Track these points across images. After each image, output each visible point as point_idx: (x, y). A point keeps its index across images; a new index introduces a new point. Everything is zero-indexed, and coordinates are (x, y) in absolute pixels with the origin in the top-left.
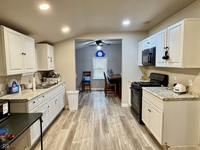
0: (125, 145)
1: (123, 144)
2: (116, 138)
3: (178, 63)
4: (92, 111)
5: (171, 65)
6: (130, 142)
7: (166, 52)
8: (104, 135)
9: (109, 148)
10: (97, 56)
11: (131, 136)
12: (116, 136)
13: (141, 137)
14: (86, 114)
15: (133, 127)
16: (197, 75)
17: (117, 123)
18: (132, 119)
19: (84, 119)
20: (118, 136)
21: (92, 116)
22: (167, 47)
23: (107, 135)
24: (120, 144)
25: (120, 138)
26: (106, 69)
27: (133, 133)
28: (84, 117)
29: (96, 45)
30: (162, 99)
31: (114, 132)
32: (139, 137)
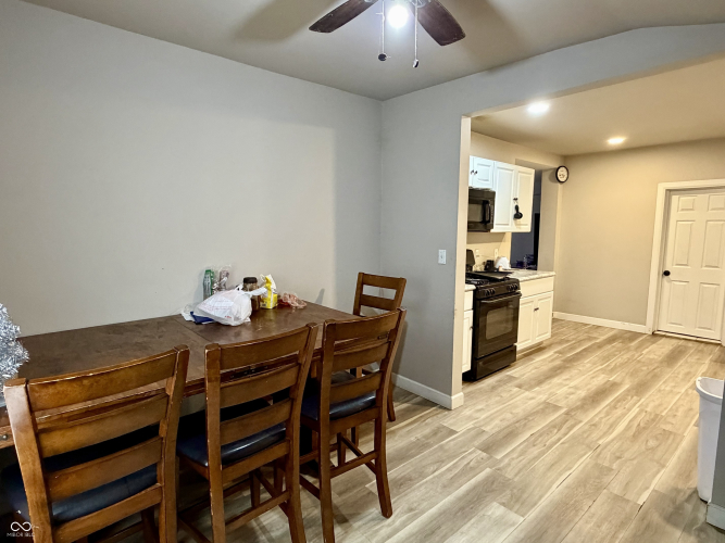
4: (616, 445)
14: (652, 443)
19: (668, 427)
21: (628, 427)
28: (666, 434)
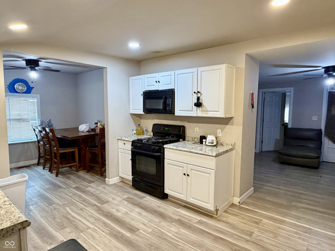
0: (176, 233)
1: (173, 233)
2: (155, 230)
3: (218, 111)
5: (206, 114)
6: (178, 226)
7: (198, 99)
8: (136, 235)
9: (165, 247)
10: (11, 92)
11: (169, 218)
12: (152, 228)
13: (181, 214)
15: (159, 207)
16: (227, 124)
17: (133, 210)
18: (144, 197)
20: (156, 227)
22: (199, 92)
23: (140, 232)
24: (170, 235)
25: (162, 228)
26: (35, 120)
27: (168, 214)
29: (25, 68)
30: (215, 155)
31: (143, 224)
32: (179, 215)
